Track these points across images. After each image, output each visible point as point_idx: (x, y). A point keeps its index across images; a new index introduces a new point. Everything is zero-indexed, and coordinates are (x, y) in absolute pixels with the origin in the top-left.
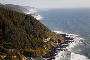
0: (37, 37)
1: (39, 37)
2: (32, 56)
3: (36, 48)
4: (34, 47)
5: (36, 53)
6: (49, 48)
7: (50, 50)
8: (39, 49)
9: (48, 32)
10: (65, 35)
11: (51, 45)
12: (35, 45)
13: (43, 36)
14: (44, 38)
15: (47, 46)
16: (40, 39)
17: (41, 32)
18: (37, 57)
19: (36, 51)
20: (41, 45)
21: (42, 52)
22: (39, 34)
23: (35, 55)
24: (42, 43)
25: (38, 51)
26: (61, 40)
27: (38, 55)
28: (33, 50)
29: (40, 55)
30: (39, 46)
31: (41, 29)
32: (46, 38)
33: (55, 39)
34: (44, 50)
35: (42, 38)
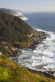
0: (23, 33)
1: (25, 33)
2: (19, 47)
3: (22, 42)
4: (21, 41)
5: (22, 45)
6: (32, 42)
7: (33, 44)
8: (24, 42)
9: (31, 30)
10: (44, 32)
11: (33, 39)
12: (22, 39)
13: (27, 33)
14: (28, 35)
15: (31, 40)
16: (25, 35)
17: (26, 30)
18: (23, 48)
19: (22, 43)
20: (26, 39)
21: (26, 45)
22: (25, 31)
23: (21, 47)
24: (26, 38)
25: (24, 44)
26: (41, 36)
27: (24, 47)
28: (20, 43)
29: (25, 47)
30: (25, 40)
31: (26, 27)
32: (30, 34)
33: (36, 35)
34: (28, 43)
35: (27, 34)
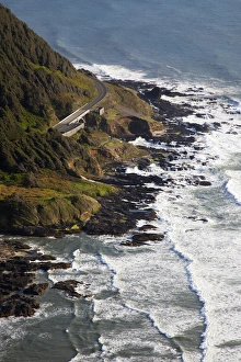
2: (18, 225)
6: (101, 174)
14: (54, 116)
15: (89, 160)
17: (25, 74)
19: (32, 192)
21: (74, 200)
22: (23, 87)
26: (149, 119)
27: (55, 220)
29: (67, 219)
30: (45, 163)
33: (112, 117)
